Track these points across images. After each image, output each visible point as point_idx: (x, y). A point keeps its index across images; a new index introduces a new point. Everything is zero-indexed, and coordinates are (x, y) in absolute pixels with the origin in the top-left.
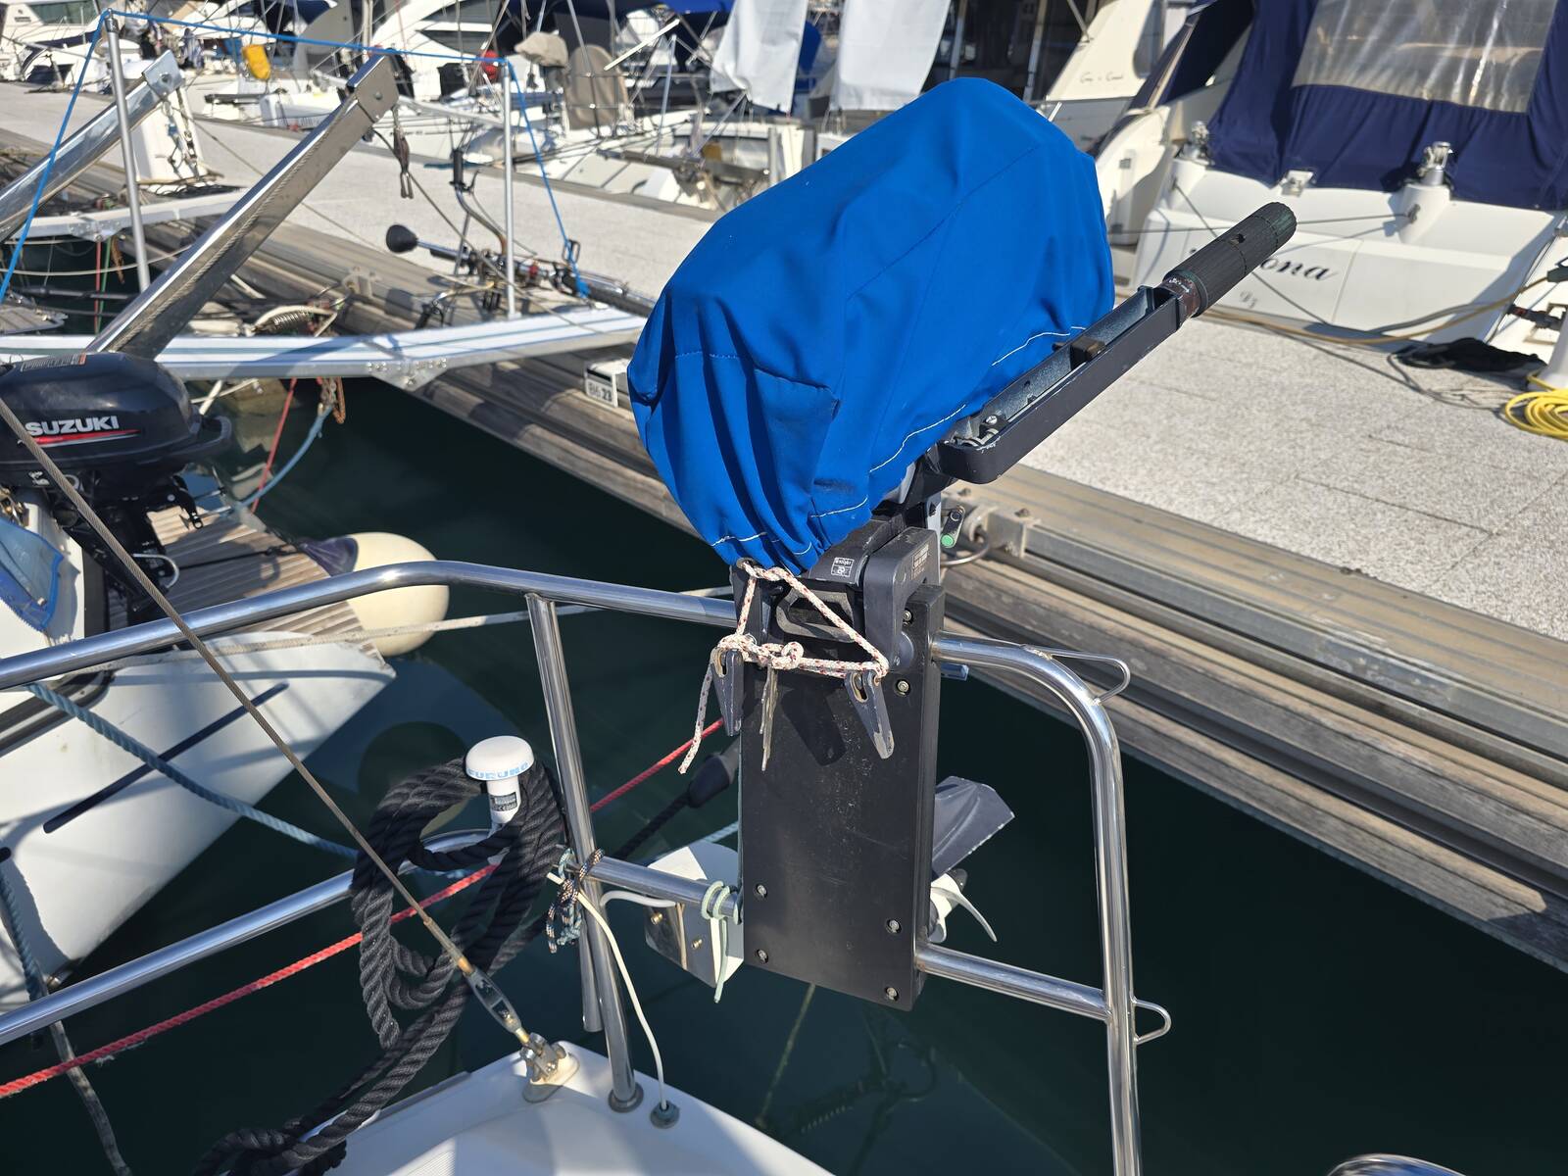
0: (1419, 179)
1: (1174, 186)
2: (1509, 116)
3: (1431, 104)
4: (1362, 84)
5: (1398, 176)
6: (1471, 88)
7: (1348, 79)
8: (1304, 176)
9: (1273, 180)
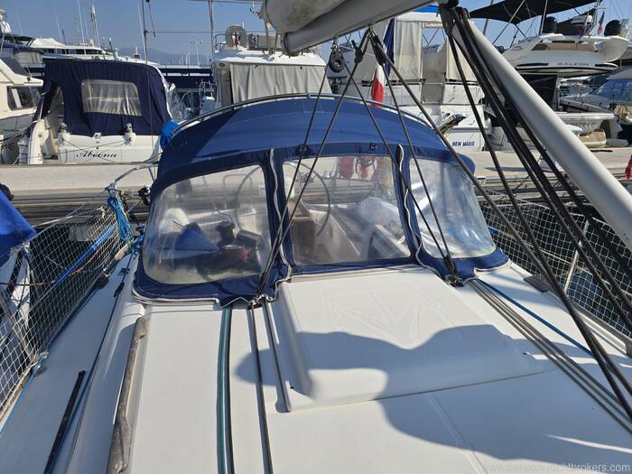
0: (128, 132)
1: (63, 140)
2: (139, 117)
3: (121, 115)
4: (103, 111)
5: (122, 132)
6: (128, 111)
7: (99, 111)
8: (99, 134)
9: (92, 136)
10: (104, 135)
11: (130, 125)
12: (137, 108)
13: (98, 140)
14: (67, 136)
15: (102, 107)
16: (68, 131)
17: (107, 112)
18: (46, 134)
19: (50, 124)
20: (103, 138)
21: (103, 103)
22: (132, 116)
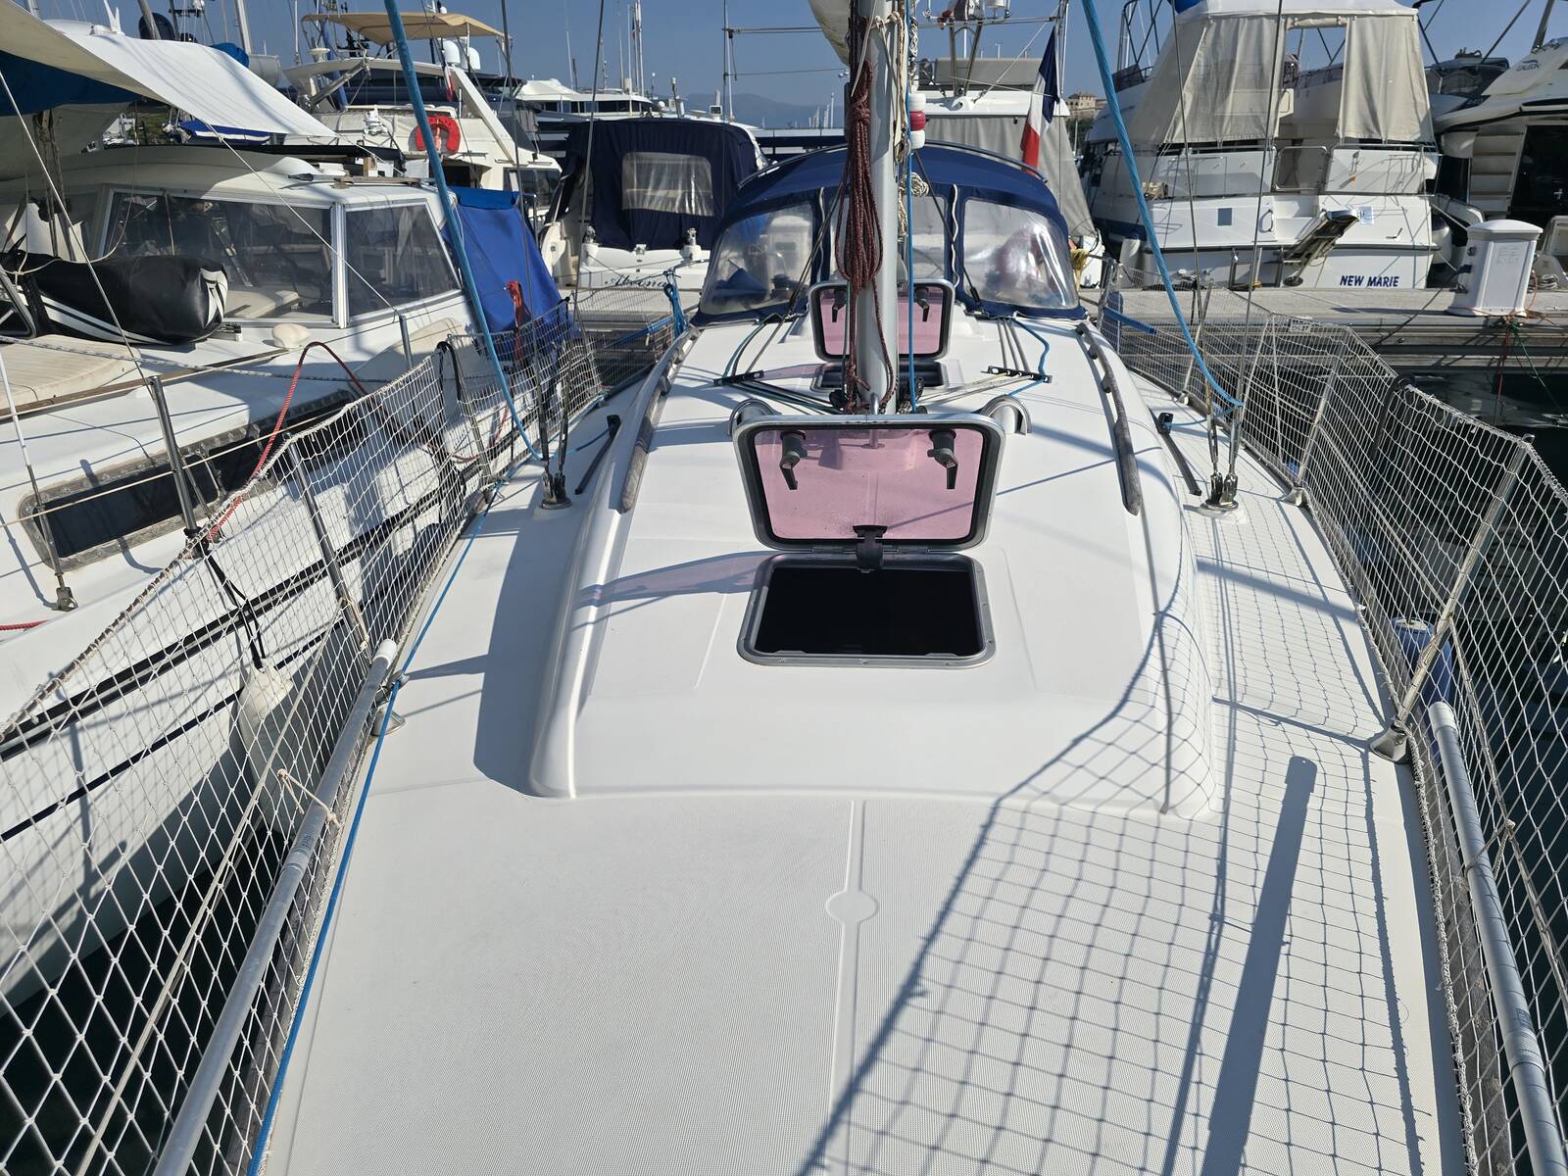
0: (688, 243)
1: (587, 255)
2: (708, 218)
3: (680, 214)
4: (652, 207)
5: (680, 243)
6: (693, 208)
7: (646, 206)
8: (643, 246)
9: (631, 249)
10: (650, 247)
11: (693, 231)
12: (708, 202)
13: (640, 257)
14: (593, 249)
15: (650, 202)
16: (596, 240)
17: (657, 209)
18: (562, 246)
19: (567, 232)
20: (648, 253)
21: (653, 197)
22: (697, 216)
